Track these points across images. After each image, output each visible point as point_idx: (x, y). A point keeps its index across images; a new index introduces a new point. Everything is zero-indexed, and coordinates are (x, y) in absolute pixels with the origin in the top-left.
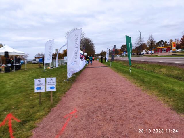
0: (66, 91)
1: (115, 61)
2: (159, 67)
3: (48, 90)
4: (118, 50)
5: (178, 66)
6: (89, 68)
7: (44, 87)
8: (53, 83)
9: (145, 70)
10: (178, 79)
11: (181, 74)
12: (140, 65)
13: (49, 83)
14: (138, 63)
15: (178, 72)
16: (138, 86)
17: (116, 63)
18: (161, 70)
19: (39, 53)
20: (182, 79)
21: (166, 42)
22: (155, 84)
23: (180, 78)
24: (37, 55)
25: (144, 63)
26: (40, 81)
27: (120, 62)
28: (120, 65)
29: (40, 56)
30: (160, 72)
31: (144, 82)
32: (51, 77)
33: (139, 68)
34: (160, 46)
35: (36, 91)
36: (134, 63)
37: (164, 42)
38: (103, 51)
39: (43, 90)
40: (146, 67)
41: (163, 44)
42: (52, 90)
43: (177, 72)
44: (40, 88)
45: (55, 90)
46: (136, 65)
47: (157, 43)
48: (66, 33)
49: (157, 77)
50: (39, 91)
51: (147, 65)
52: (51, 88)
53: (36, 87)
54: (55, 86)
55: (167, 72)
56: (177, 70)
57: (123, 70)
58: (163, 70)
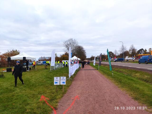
0: (69, 86)
1: (102, 65)
2: (135, 72)
3: (62, 84)
4: (105, 55)
5: (149, 72)
6: (81, 70)
7: (59, 82)
8: (64, 80)
9: (125, 74)
10: (146, 82)
11: (149, 78)
12: (121, 70)
13: (62, 80)
14: (120, 68)
15: (148, 76)
16: (116, 85)
17: (103, 67)
18: (136, 74)
19: (42, 57)
20: (149, 82)
21: (146, 50)
22: (128, 84)
23: (148, 81)
24: (40, 58)
25: (125, 68)
26: (57, 78)
27: (107, 66)
28: (106, 69)
29: (43, 59)
30: (135, 76)
31: (121, 82)
32: (63, 76)
33: (120, 72)
34: (140, 54)
35: (55, 84)
36: (117, 68)
37: (144, 50)
38: (93, 56)
39: (58, 84)
40: (126, 71)
41: (143, 52)
42: (64, 84)
43: (146, 76)
44: (57, 83)
45: (65, 84)
46: (118, 69)
47: (138, 51)
48: (64, 42)
49: (132, 80)
50: (56, 84)
51: (126, 70)
52: (63, 83)
53: (55, 82)
54: (65, 82)
55: (140, 77)
56: (147, 75)
57: (108, 73)
58: (138, 74)
